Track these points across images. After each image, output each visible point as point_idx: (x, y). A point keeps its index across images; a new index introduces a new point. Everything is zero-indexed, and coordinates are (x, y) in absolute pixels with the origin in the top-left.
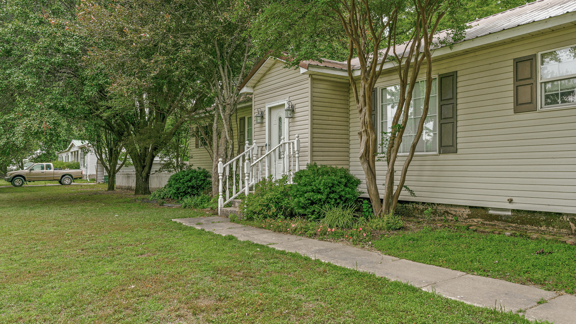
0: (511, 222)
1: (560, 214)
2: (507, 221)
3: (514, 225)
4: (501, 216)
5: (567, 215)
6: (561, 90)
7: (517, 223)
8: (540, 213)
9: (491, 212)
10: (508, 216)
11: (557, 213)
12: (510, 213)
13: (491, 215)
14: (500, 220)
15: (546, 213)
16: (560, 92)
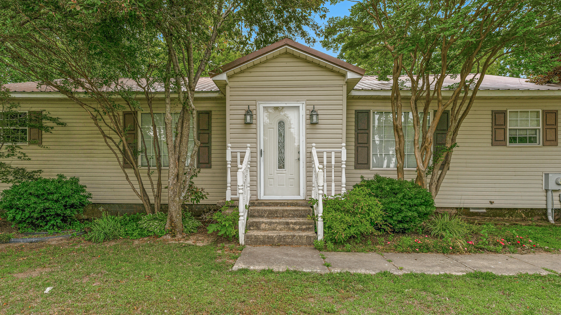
0: (487, 216)
1: (517, 209)
2: (483, 216)
3: (488, 218)
4: (480, 213)
5: (520, 209)
6: (529, 135)
7: (491, 216)
8: (505, 209)
9: (471, 211)
10: (484, 213)
11: (515, 209)
12: (485, 211)
13: (473, 212)
14: (479, 216)
15: (508, 209)
16: (528, 136)
